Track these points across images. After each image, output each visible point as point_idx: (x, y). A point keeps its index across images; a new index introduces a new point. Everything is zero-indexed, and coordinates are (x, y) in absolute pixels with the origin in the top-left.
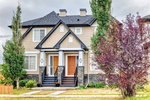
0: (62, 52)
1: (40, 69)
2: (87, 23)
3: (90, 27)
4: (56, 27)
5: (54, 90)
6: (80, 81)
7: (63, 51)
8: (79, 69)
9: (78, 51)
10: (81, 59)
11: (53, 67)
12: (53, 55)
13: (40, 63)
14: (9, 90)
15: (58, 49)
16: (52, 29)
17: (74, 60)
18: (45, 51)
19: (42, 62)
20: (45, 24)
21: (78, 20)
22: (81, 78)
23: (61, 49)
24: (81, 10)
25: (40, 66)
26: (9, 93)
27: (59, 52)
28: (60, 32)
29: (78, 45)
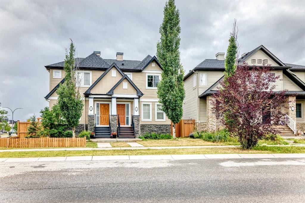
0: (115, 99)
1: (89, 118)
2: (139, 68)
3: (140, 73)
4: (108, 71)
5: (118, 142)
6: (136, 131)
7: (117, 98)
8: (135, 118)
9: (133, 99)
10: (136, 107)
11: (99, 116)
12: (100, 103)
13: (89, 110)
14: (81, 142)
15: (111, 95)
16: (103, 73)
17: (123, 108)
18: (94, 98)
19: (91, 110)
20: (91, 66)
21: (123, 64)
22: (138, 129)
23: (114, 95)
24: (118, 54)
25: (89, 114)
26: (81, 146)
27: (113, 99)
28: (112, 76)
29: (133, 92)
